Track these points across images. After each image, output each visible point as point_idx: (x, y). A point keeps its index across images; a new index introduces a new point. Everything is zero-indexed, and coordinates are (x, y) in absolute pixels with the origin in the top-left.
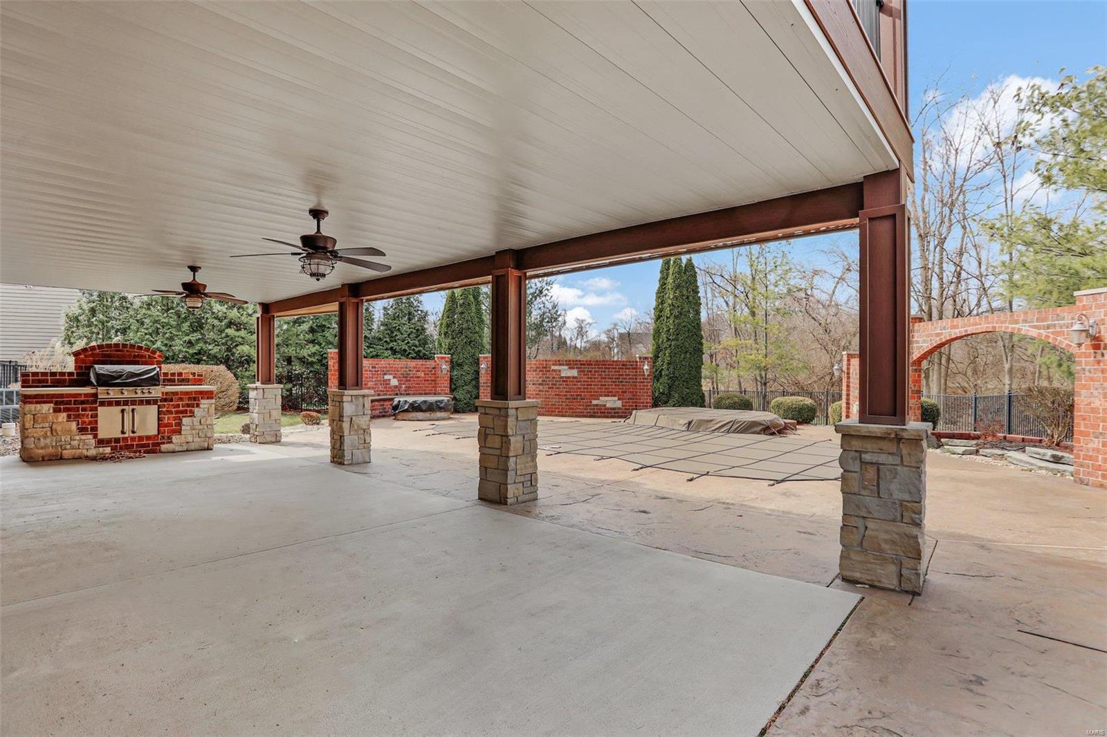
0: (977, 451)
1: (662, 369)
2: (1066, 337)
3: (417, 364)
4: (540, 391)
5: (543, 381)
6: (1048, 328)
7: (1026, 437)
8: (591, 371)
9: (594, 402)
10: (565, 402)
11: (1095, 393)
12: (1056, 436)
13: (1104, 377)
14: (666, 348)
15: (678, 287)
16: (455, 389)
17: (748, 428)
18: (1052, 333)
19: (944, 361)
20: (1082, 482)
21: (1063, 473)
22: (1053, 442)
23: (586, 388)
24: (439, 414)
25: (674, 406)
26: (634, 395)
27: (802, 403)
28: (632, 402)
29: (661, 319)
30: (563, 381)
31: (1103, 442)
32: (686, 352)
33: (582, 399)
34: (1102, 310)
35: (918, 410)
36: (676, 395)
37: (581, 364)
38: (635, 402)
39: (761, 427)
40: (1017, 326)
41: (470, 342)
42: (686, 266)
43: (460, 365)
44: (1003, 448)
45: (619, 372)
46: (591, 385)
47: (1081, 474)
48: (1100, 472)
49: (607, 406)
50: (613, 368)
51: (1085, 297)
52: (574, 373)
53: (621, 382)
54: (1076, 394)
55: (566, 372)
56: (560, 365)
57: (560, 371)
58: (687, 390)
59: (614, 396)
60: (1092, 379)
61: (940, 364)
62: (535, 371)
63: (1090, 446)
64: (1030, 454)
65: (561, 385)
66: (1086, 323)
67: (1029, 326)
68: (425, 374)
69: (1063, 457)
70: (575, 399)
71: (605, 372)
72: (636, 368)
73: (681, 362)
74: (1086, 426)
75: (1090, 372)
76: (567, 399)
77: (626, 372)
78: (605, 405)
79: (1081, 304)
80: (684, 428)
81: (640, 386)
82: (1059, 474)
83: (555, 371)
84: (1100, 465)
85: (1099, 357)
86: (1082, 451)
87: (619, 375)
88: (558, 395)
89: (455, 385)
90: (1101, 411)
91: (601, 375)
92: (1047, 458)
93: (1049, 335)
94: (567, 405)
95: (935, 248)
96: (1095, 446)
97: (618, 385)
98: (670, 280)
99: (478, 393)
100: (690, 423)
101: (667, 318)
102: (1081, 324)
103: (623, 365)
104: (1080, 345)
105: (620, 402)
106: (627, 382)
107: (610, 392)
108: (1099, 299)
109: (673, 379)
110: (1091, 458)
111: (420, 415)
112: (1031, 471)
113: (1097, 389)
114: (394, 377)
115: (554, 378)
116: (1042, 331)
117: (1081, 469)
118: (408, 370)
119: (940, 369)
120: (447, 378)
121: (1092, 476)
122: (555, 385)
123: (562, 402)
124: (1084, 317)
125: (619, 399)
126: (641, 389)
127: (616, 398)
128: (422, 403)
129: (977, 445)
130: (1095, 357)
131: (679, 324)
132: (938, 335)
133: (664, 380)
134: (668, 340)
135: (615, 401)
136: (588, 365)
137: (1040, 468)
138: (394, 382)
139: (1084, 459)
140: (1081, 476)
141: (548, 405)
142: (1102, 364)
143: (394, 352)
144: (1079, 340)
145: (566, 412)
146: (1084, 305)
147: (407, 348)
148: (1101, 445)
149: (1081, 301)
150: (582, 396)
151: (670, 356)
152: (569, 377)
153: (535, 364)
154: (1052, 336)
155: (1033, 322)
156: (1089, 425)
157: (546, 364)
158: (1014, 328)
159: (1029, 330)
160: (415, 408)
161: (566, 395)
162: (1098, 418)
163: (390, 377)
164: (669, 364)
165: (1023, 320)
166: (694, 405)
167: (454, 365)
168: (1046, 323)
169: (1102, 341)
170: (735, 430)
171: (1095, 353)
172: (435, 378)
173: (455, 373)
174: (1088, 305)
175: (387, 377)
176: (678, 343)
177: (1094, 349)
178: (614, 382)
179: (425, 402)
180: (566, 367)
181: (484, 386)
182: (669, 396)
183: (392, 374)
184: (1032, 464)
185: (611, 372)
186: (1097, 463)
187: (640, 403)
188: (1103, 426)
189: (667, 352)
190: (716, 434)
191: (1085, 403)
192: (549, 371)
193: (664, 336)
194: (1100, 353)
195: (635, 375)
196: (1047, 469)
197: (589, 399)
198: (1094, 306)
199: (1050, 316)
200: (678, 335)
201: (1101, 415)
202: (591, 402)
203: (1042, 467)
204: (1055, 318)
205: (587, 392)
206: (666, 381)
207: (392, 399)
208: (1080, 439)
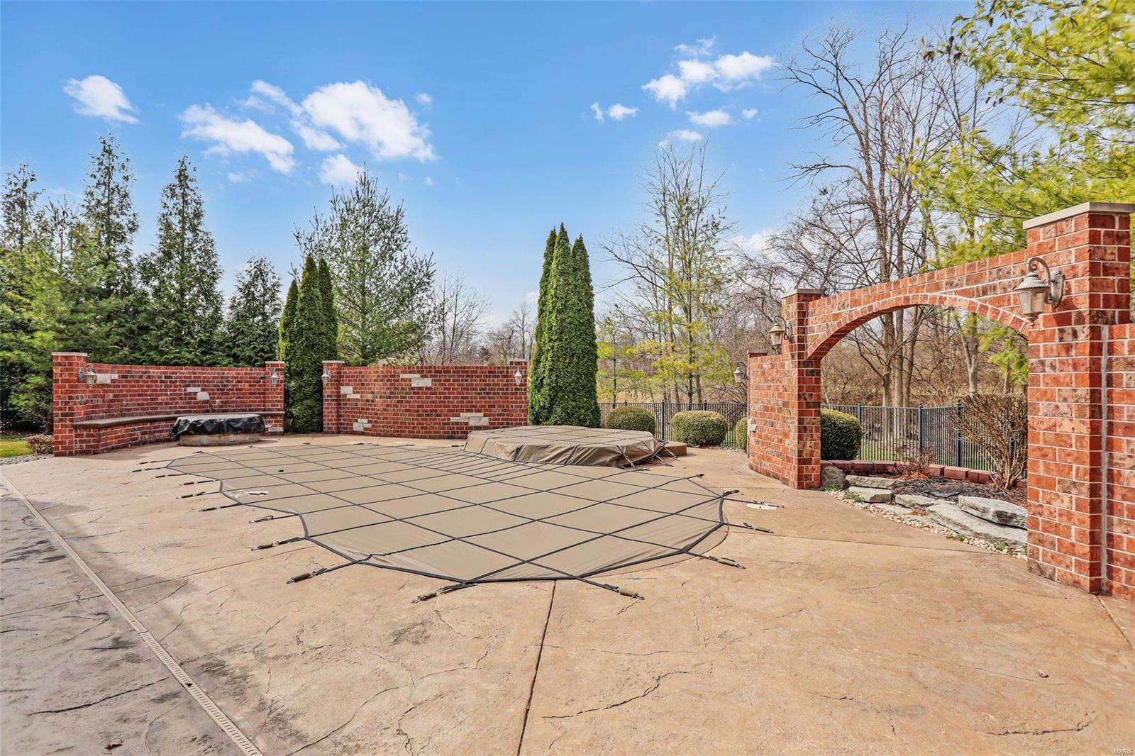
0: (893, 497)
1: (544, 377)
2: (1012, 306)
3: (239, 374)
4: (388, 406)
5: (392, 393)
6: (985, 293)
7: (972, 471)
8: (449, 381)
9: (453, 419)
10: (417, 419)
11: (1063, 407)
12: (1007, 475)
13: (1077, 376)
14: (548, 351)
15: (562, 273)
16: (293, 404)
17: (594, 457)
18: (991, 301)
19: (905, 367)
20: (1041, 572)
21: (1011, 547)
22: (1004, 484)
23: (442, 402)
24: (233, 437)
25: (556, 423)
26: (505, 410)
27: (706, 419)
28: (502, 419)
29: (544, 314)
30: (414, 393)
31: (1077, 500)
32: (572, 356)
33: (437, 415)
34: (1073, 250)
35: (816, 431)
36: (559, 410)
37: (436, 372)
38: (505, 419)
39: (613, 456)
40: (938, 294)
41: (313, 346)
42: (575, 247)
43: (299, 374)
44: (929, 494)
45: (485, 381)
46: (449, 398)
47: (1041, 558)
48: (1074, 558)
49: (470, 424)
50: (478, 376)
51: (1041, 230)
52: (427, 382)
53: (488, 393)
54: (1030, 408)
55: (418, 381)
56: (410, 372)
57: (410, 380)
58: (574, 403)
59: (479, 411)
60: (1056, 381)
61: (901, 370)
62: (383, 380)
63: (1056, 505)
64: (963, 508)
65: (412, 397)
66: (1045, 277)
67: (956, 293)
68: (250, 386)
69: (1014, 516)
70: (428, 415)
71: (466, 381)
72: (507, 376)
73: (566, 367)
74: (1048, 469)
75: (1053, 367)
76: (419, 415)
77: (493, 380)
78: (467, 423)
79: (1036, 243)
80: (510, 458)
81: (512, 398)
82: (1005, 551)
83: (404, 380)
84: (1073, 545)
85: (1068, 339)
86: (1041, 514)
87: (486, 385)
88: (407, 411)
89: (292, 398)
90: (1073, 441)
91: (461, 385)
92: (990, 516)
93: (987, 304)
94: (420, 423)
95: (892, 236)
96: (1065, 506)
97: (483, 398)
98: (553, 266)
99: (322, 408)
100: (518, 450)
101: (550, 312)
102: (1036, 276)
103: (491, 372)
104: (1033, 316)
105: (487, 419)
106: (495, 394)
107: (473, 406)
108: (1066, 231)
109: (556, 389)
110: (1056, 529)
111: (205, 438)
112: (962, 540)
113: (1065, 400)
114: (202, 390)
115: (403, 389)
116: (974, 300)
117: (1041, 548)
118: (224, 380)
119: (901, 376)
120: (280, 390)
121: (1059, 563)
122: (405, 397)
123: (413, 419)
124: (1041, 266)
125: (485, 415)
126: (513, 402)
127: (482, 414)
128: (207, 422)
129: (895, 486)
130: (1061, 339)
131: (563, 320)
132: (836, 316)
133: (545, 390)
134: (551, 340)
135: (480, 418)
136: (444, 372)
137: (977, 535)
138: (203, 396)
139: (1045, 530)
140: (1040, 561)
141: (397, 423)
142: (1073, 352)
143: (236, 358)
144: (1032, 307)
145: (418, 432)
146: (1040, 245)
147: (252, 354)
148: (1074, 507)
149: (1035, 238)
150: (438, 412)
151: (553, 361)
152: (420, 388)
153: (382, 372)
154: (990, 306)
155: (962, 286)
156: (1052, 467)
157: (395, 372)
158: (934, 298)
159: (955, 300)
160: (197, 429)
161: (418, 411)
162: (1069, 455)
163: (198, 389)
164: (551, 370)
165: (947, 284)
166: (581, 423)
167: (291, 374)
168: (980, 285)
169: (1074, 307)
170: (575, 461)
171: (1062, 331)
172: (265, 390)
173: (293, 384)
174: (1048, 243)
175: (190, 390)
176: (563, 344)
177: (1059, 324)
178: (478, 394)
179: (212, 421)
180: (418, 376)
181: (327, 400)
182: (550, 410)
183: (199, 386)
184: (964, 528)
185: (475, 380)
186: (1070, 541)
187: (511, 420)
188: (1078, 470)
189: (550, 354)
190: (549, 466)
191: (1046, 426)
192: (398, 380)
193: (546, 335)
194: (1070, 331)
195: (505, 385)
196: (986, 537)
197: (447, 415)
198: (1057, 243)
199: (988, 273)
200: (561, 333)
201: (1074, 449)
202: (449, 419)
203: (980, 534)
204: (994, 274)
205: (444, 406)
206: (547, 392)
207: (175, 419)
208: (1037, 493)
